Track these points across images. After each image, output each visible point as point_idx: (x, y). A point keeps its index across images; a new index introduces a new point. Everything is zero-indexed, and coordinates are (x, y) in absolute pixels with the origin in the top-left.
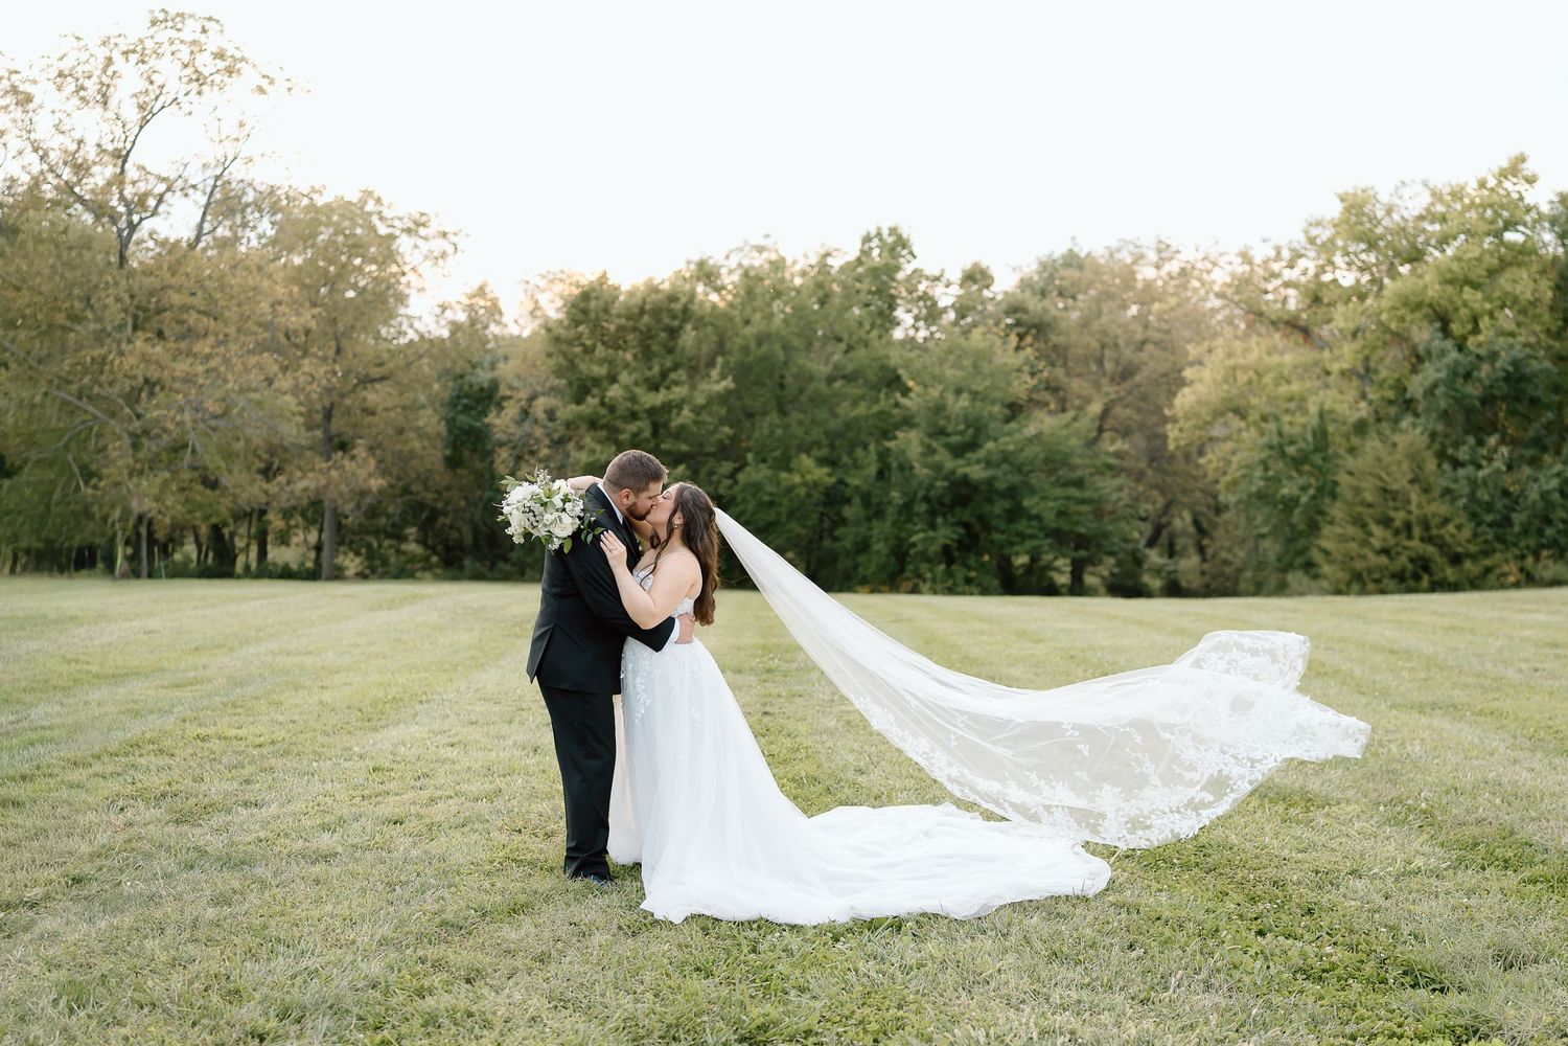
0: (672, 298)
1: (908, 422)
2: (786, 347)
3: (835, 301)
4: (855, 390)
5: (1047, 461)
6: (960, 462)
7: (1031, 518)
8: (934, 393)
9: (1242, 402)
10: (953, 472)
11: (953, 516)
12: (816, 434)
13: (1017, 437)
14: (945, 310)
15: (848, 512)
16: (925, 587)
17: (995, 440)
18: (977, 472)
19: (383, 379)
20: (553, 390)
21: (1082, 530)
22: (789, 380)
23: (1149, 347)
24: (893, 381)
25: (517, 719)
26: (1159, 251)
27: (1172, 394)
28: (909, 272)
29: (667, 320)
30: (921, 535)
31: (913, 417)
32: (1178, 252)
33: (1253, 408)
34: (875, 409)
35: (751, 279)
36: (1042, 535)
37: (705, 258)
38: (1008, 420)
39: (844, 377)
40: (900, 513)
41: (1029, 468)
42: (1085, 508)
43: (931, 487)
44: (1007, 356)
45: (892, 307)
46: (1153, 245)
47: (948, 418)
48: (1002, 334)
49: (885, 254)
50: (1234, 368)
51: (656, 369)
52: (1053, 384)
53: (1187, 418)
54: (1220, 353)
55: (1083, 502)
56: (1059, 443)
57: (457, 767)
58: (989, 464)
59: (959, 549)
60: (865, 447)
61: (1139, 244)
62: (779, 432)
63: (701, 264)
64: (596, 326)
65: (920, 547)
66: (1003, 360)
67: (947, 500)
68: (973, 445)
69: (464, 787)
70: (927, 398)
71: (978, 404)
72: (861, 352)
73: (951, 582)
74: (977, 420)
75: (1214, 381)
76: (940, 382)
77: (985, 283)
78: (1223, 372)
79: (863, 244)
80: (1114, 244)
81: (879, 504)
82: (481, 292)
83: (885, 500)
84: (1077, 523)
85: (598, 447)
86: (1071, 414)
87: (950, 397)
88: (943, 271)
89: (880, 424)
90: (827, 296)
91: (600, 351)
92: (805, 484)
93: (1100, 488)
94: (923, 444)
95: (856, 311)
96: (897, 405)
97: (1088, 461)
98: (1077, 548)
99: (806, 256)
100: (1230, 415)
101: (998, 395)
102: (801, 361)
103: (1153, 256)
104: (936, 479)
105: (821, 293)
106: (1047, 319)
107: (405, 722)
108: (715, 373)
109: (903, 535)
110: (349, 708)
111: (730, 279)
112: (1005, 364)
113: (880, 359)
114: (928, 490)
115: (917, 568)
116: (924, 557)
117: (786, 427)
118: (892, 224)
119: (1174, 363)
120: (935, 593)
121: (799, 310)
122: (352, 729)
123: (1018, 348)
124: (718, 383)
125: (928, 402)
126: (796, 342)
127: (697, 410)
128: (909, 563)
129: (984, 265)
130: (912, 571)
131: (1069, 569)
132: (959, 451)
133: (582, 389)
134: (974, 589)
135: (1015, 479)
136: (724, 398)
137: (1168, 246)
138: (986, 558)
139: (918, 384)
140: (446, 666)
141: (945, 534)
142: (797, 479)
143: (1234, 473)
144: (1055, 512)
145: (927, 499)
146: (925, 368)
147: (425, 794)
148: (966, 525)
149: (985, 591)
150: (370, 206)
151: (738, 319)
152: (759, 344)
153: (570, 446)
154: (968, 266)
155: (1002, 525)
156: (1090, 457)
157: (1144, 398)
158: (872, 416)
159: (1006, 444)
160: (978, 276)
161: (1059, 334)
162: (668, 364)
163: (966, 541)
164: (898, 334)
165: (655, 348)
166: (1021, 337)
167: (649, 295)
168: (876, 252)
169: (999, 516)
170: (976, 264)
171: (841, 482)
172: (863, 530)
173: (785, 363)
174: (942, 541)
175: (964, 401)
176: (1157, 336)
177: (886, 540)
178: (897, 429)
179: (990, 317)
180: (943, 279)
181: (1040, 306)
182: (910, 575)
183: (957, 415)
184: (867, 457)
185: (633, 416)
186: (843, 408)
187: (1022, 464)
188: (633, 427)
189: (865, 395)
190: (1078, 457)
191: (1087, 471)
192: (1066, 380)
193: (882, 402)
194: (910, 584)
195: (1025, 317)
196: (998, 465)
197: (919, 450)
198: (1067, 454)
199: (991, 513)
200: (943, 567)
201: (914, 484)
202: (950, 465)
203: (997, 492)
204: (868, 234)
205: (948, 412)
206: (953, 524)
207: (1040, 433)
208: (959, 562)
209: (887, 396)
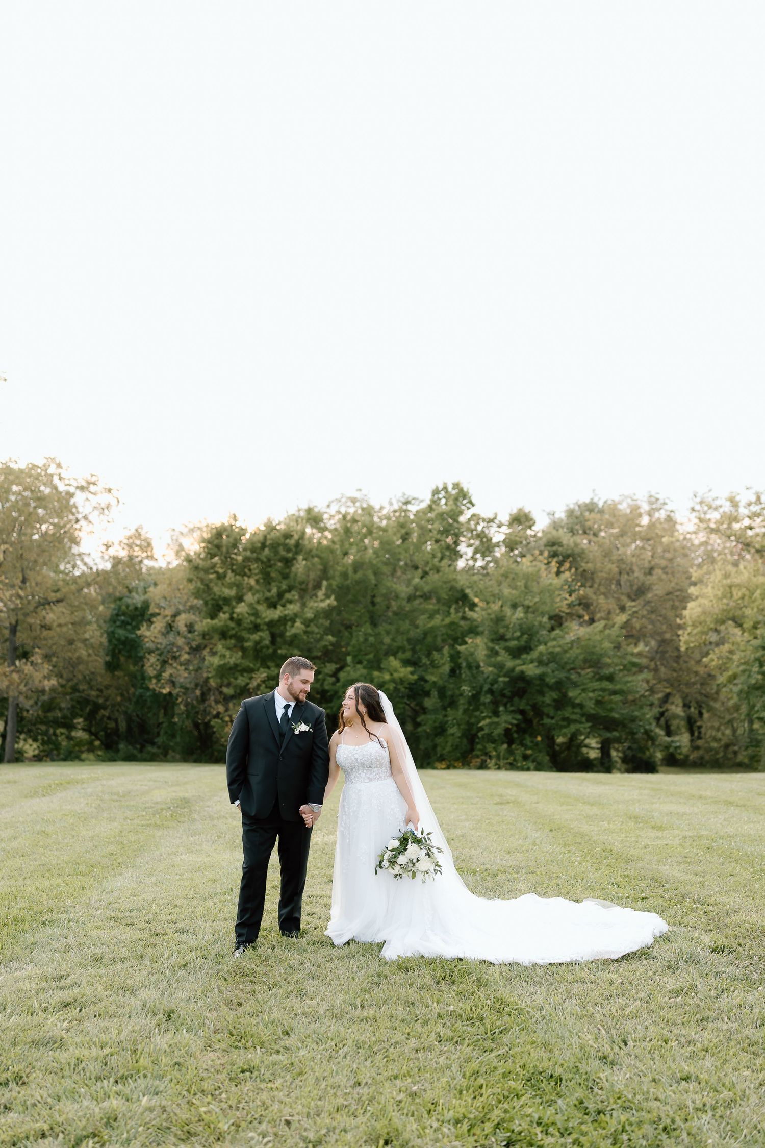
0: (287, 536)
1: (474, 631)
2: (377, 573)
3: (414, 537)
4: (431, 606)
5: (585, 661)
6: (518, 662)
7: (574, 706)
8: (495, 607)
9: (739, 613)
10: (513, 670)
11: (512, 705)
12: (401, 641)
13: (562, 642)
14: (498, 545)
15: (428, 703)
16: (491, 763)
17: (545, 644)
18: (531, 670)
19: (58, 601)
20: (193, 608)
21: (616, 716)
22: (378, 600)
23: (657, 572)
24: (461, 599)
26: (651, 503)
27: (679, 608)
28: (468, 516)
29: (283, 553)
30: (487, 721)
31: (477, 627)
32: (665, 504)
33: (747, 617)
34: (447, 621)
35: (347, 521)
36: (584, 720)
37: (311, 506)
38: (553, 629)
39: (421, 597)
40: (470, 703)
41: (572, 666)
42: (617, 698)
43: (495, 681)
44: (549, 578)
45: (456, 543)
46: (645, 499)
47: (507, 627)
48: (546, 561)
49: (451, 502)
50: (730, 587)
51: (274, 591)
52: (584, 601)
53: (694, 625)
54: (718, 575)
55: (615, 693)
56: (595, 647)
58: (541, 663)
59: (517, 732)
60: (439, 650)
61: (635, 498)
62: (371, 639)
63: (309, 511)
64: (227, 559)
65: (486, 731)
66: (550, 581)
67: (507, 692)
68: (527, 649)
70: (489, 611)
71: (530, 616)
72: (434, 577)
73: (512, 758)
74: (530, 629)
75: (716, 596)
76: (499, 599)
77: (527, 524)
78: (721, 589)
79: (433, 495)
80: (617, 499)
81: (452, 696)
82: (138, 535)
83: (457, 692)
84: (612, 710)
85: (228, 653)
86: (600, 625)
87: (508, 611)
88: (496, 515)
89: (450, 632)
90: (407, 534)
91: (230, 577)
92: (393, 680)
93: (627, 682)
94: (488, 648)
95: (430, 546)
96: (464, 618)
97: (616, 660)
98: (608, 729)
99: (391, 504)
100: (730, 622)
101: (546, 608)
102: (389, 584)
103: (646, 507)
104: (499, 676)
105: (403, 531)
106: (577, 551)
108: (321, 594)
109: (473, 720)
111: (332, 523)
112: (551, 584)
113: (450, 582)
114: (492, 685)
115: (485, 748)
116: (490, 739)
117: (377, 635)
118: (456, 481)
119: (680, 584)
120: (499, 768)
121: (386, 545)
123: (558, 573)
124: (323, 601)
125: (489, 614)
126: (386, 570)
127: (307, 623)
128: (478, 743)
129: (527, 510)
130: (480, 750)
131: (599, 746)
132: (516, 653)
133: (215, 607)
134: (532, 766)
135: (562, 675)
136: (327, 613)
137: (657, 499)
138: (539, 739)
139: (481, 600)
141: (507, 719)
142: (387, 677)
143: (734, 669)
144: (593, 701)
145: (491, 691)
146: (486, 588)
148: (522, 712)
149: (539, 768)
150: (52, 470)
151: (338, 552)
152: (355, 572)
153: (205, 652)
154: (515, 511)
156: (619, 657)
157: (654, 611)
158: (445, 626)
159: (554, 647)
160: (523, 520)
161: (587, 562)
162: (284, 587)
163: (523, 725)
164: (461, 564)
165: (273, 575)
166: (561, 564)
167: (269, 533)
168: (443, 501)
169: (549, 705)
170: (520, 510)
171: (422, 679)
172: (440, 717)
173: (376, 585)
174: (504, 725)
175: (520, 613)
176: (663, 563)
177: (459, 725)
178: (466, 636)
179: (535, 548)
180: (496, 521)
181: (572, 540)
182: (479, 753)
183: (514, 624)
184: (442, 658)
185: (256, 628)
186: (422, 620)
187: (566, 663)
188: (256, 637)
189: (438, 610)
190: (609, 657)
191: (617, 668)
192: (594, 597)
193: (453, 616)
194: (479, 760)
195: (560, 549)
196: (547, 664)
197: (485, 652)
198: (601, 655)
199: (543, 702)
200: (505, 746)
201: (481, 679)
202: (510, 664)
203: (547, 685)
204: (437, 488)
205: (507, 623)
206: (512, 712)
207: (578, 638)
208: (518, 742)
209: (457, 611)
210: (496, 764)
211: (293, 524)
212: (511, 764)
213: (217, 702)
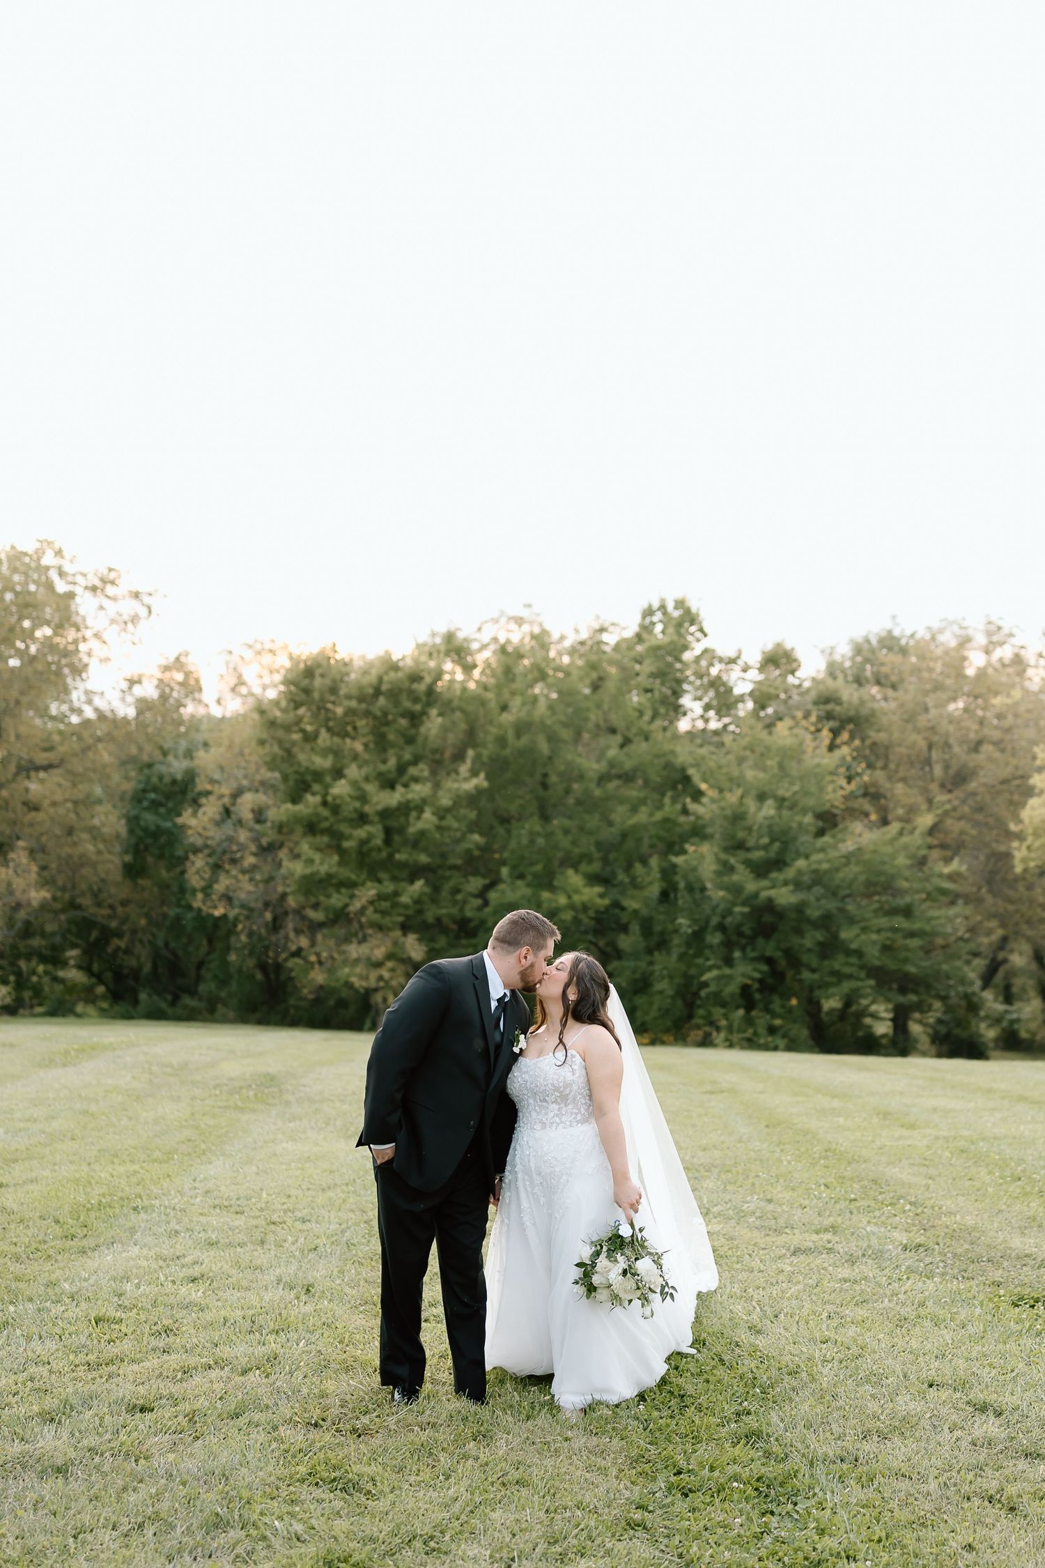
0: (415, 677)
1: (698, 832)
2: (552, 738)
3: (611, 685)
4: (633, 792)
5: (869, 884)
6: (764, 883)
7: (849, 953)
8: (732, 798)
10: (756, 895)
11: (753, 950)
12: (587, 844)
13: (833, 854)
14: (741, 699)
15: (626, 942)
16: (719, 1037)
17: (807, 857)
18: (784, 896)
19: (50, 766)
20: (265, 785)
21: (912, 969)
22: (553, 779)
23: (987, 748)
24: (681, 782)
25: (271, 1238)
26: (989, 634)
27: (1016, 806)
28: (697, 652)
29: (407, 704)
30: (715, 973)
31: (704, 826)
32: (1011, 635)
34: (658, 816)
35: (508, 656)
36: (863, 974)
37: (452, 629)
38: (821, 833)
39: (619, 777)
40: (688, 945)
41: (847, 892)
42: (915, 943)
43: (729, 912)
44: (818, 754)
45: (677, 694)
46: (981, 626)
47: (750, 829)
48: (813, 729)
49: (671, 630)
51: (392, 762)
52: (872, 790)
53: (1036, 835)
55: (912, 934)
56: (884, 863)
57: (208, 1316)
58: (798, 885)
59: (760, 991)
60: (644, 861)
61: (965, 624)
62: (540, 841)
63: (450, 637)
64: (320, 709)
65: (712, 988)
66: (817, 760)
67: (747, 930)
68: (778, 863)
69: (225, 1352)
70: (723, 804)
71: (785, 813)
72: (640, 747)
73: (751, 1031)
74: (786, 831)
76: (739, 786)
77: (789, 667)
79: (644, 617)
80: (936, 625)
81: (662, 933)
82: (178, 664)
83: (670, 927)
84: (906, 960)
85: (317, 857)
86: (895, 827)
87: (751, 804)
88: (740, 652)
89: (663, 834)
90: (600, 679)
91: (324, 738)
92: (572, 907)
93: (932, 918)
94: (719, 860)
95: (635, 698)
96: (685, 811)
97: (916, 885)
98: (903, 990)
99: (577, 631)
101: (811, 802)
102: (569, 757)
103: (981, 640)
104: (734, 904)
105: (594, 675)
106: (864, 712)
107: (121, 1242)
108: (464, 769)
109: (693, 971)
110: (42, 1218)
111: (482, 656)
112: (818, 765)
113: (664, 755)
114: (724, 917)
115: (710, 1014)
116: (719, 999)
117: (549, 835)
118: (679, 596)
119: (1017, 768)
120: (731, 1046)
121: (567, 695)
122: (51, 1252)
123: (832, 747)
124: (467, 781)
125: (723, 809)
126: (565, 734)
127: (442, 814)
128: (700, 1007)
129: (788, 646)
130: (703, 1017)
131: (891, 1015)
132: (761, 870)
133: (299, 785)
134: (781, 1043)
135: (831, 905)
136: (473, 799)
137: (999, 628)
138: (794, 1002)
139: (711, 786)
140: (157, 1154)
141: (744, 971)
142: (563, 900)
144: (878, 947)
145: (722, 928)
146: (720, 767)
147: (173, 1360)
148: (770, 961)
149: (793, 1046)
150: (48, 559)
151: (492, 704)
152: (518, 735)
153: (283, 854)
154: (769, 647)
155: (814, 961)
156: (921, 880)
157: (980, 809)
158: (655, 824)
159: (820, 862)
160: (782, 659)
161: (879, 731)
162: (407, 756)
163: (770, 981)
164: (683, 725)
165: (391, 737)
166: (835, 732)
167: (386, 673)
168: (659, 628)
169: (810, 950)
170: (778, 645)
171: (616, 905)
172: (643, 965)
173: (550, 758)
174: (740, 980)
175: (769, 809)
176: (997, 735)
177: (671, 977)
178: (686, 841)
179: (797, 708)
180: (740, 662)
181: (856, 695)
182: (700, 1021)
183: (760, 827)
184: (648, 875)
185: (362, 819)
186: (620, 815)
187: (838, 887)
188: (361, 833)
189: (646, 798)
190: (906, 879)
191: (917, 897)
192: (888, 785)
193: (667, 808)
194: (700, 1033)
195: (838, 708)
196: (809, 888)
197: (714, 867)
198: (892, 876)
199: (801, 946)
200: (741, 1012)
201: (707, 909)
202: (751, 886)
203: (809, 921)
204: (650, 606)
205: (749, 822)
206: (753, 959)
207: (859, 849)
208: (761, 1006)
209: (674, 801)
210: (727, 1040)
211: (423, 658)
212: (749, 1040)
213: (298, 932)
